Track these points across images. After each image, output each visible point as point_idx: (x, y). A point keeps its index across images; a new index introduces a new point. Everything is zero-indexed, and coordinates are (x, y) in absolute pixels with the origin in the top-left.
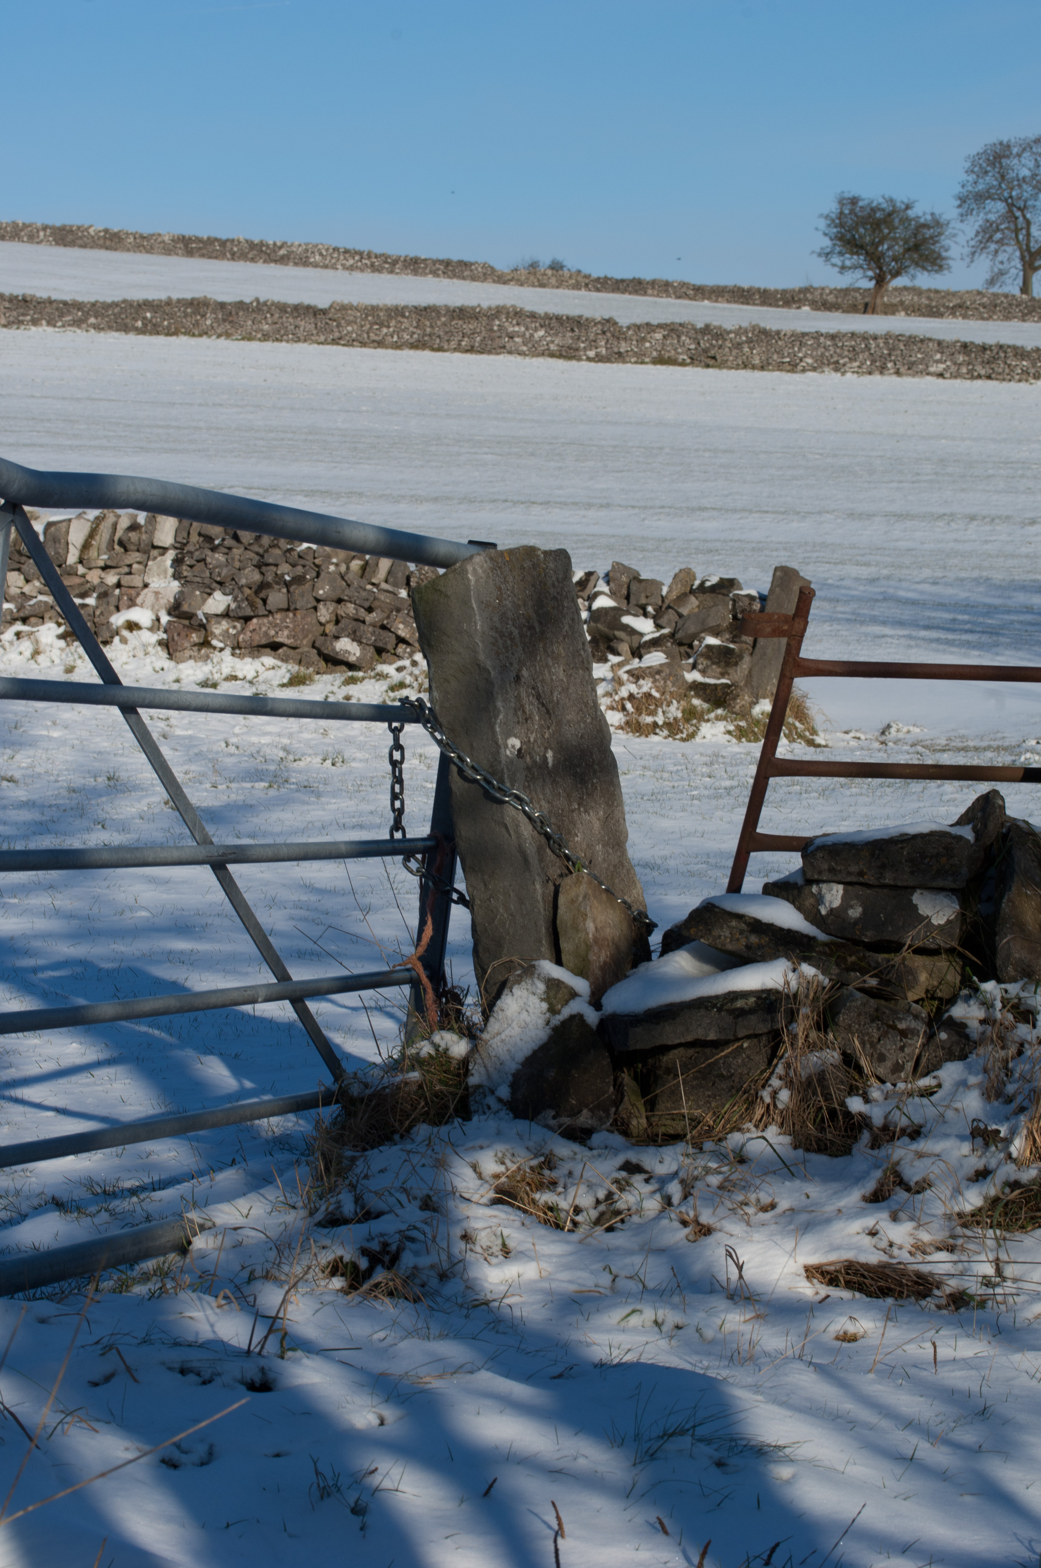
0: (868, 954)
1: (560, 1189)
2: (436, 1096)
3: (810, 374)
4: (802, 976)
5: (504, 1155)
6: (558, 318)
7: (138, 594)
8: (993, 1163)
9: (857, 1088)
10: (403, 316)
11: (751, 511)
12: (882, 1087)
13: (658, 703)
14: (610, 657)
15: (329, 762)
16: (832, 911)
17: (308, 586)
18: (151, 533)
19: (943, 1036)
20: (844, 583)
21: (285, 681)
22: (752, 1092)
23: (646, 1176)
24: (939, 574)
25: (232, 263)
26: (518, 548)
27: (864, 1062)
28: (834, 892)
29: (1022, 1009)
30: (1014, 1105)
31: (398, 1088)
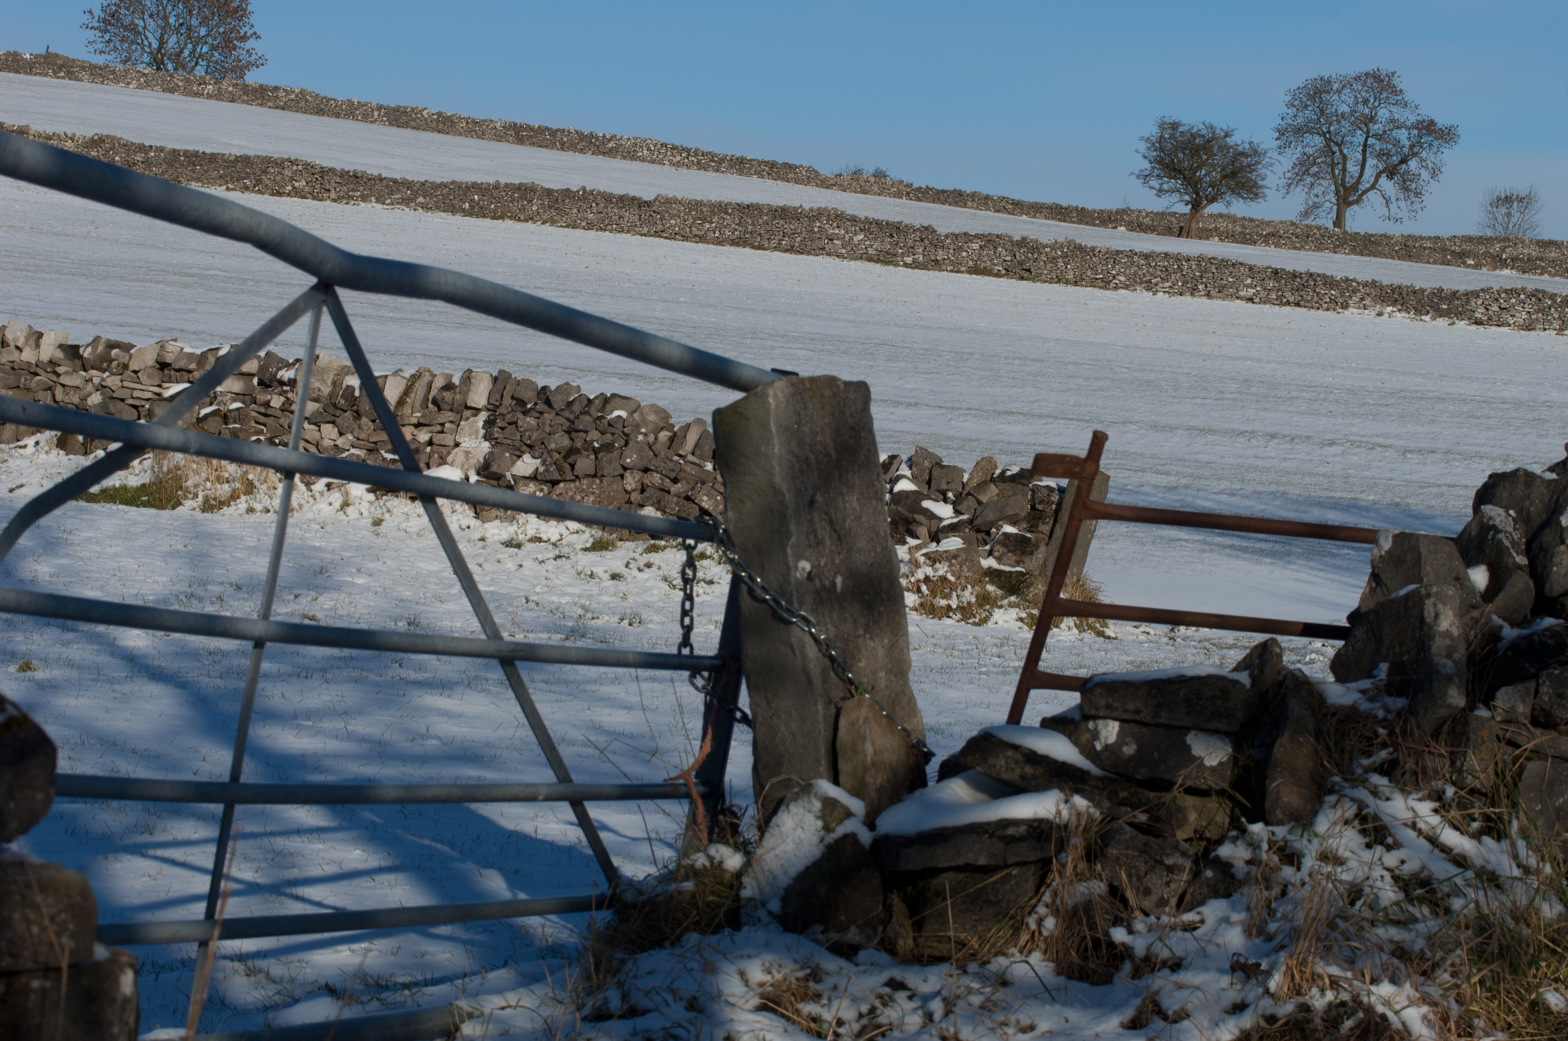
0: (1140, 790)
1: (824, 1001)
2: (708, 904)
3: (1122, 291)
4: (1073, 807)
5: (771, 965)
6: (878, 223)
7: (449, 453)
8: (1251, 997)
9: (1122, 920)
10: (726, 213)
11: (1056, 418)
12: (1147, 919)
13: (953, 587)
14: (909, 539)
15: (626, 622)
16: (1107, 747)
17: (616, 454)
18: (465, 394)
19: (1209, 873)
20: (1145, 489)
21: (588, 545)
22: (1019, 918)
23: (909, 993)
24: (1238, 487)
25: (561, 152)
26: (820, 377)
27: (1130, 895)
28: (1110, 728)
29: (1288, 851)
30: (1274, 943)
31: (672, 897)
